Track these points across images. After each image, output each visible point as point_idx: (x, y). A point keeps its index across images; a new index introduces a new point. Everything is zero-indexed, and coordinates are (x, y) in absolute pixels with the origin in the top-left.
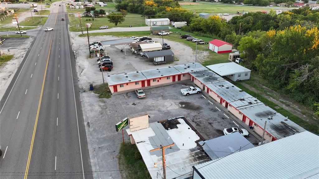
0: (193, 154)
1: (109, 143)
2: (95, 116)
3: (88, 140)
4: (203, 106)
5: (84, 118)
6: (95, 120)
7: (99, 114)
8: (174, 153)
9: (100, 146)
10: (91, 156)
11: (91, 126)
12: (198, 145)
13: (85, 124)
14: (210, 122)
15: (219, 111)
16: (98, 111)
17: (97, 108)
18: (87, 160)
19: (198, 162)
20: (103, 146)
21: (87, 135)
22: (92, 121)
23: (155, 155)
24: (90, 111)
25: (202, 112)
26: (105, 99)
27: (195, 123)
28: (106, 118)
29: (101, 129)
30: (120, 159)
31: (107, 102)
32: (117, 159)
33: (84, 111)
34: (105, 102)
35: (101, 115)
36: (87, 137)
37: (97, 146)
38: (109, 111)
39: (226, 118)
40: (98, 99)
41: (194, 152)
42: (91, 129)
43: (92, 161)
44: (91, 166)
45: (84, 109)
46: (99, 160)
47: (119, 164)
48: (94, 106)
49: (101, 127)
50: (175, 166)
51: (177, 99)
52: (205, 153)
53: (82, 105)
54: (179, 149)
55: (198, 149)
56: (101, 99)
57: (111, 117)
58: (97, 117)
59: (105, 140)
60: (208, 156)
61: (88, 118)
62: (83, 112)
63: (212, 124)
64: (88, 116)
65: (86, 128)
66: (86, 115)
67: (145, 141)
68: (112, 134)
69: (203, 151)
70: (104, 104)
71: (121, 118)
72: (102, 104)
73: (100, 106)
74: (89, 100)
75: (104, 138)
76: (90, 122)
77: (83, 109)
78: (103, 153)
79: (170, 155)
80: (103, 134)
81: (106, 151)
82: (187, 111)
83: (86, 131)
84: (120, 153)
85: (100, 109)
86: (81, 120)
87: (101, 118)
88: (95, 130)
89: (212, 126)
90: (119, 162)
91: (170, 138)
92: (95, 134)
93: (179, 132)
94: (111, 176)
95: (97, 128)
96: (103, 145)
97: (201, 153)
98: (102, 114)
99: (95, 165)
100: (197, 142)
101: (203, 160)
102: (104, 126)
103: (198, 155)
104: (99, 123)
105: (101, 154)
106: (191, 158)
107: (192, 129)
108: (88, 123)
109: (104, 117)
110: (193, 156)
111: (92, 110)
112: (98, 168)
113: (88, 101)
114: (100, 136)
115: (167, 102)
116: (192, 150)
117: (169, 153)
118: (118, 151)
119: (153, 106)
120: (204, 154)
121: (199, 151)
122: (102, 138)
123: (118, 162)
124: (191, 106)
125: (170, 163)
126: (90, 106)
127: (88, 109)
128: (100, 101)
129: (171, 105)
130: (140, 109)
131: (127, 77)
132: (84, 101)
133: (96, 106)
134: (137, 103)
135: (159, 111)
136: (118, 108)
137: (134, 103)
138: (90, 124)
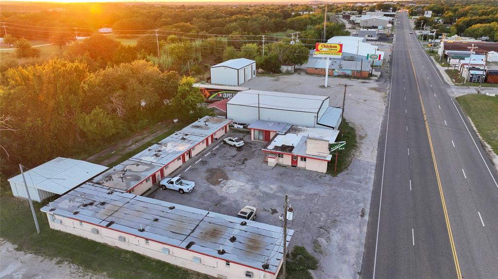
1: (348, 181)
2: (347, 223)
3: (370, 195)
4: (203, 170)
5: (365, 229)
6: (349, 216)
7: (338, 223)
9: (359, 184)
10: (373, 180)
11: (360, 210)
13: (367, 218)
15: (201, 160)
16: (337, 230)
17: (336, 237)
19: (300, 129)
21: (370, 202)
22: (355, 216)
24: (352, 238)
25: (217, 166)
26: (309, 250)
28: (332, 211)
29: (348, 200)
31: (311, 239)
32: (349, 168)
33: (362, 243)
34: (315, 242)
35: (338, 219)
36: (370, 199)
37: (363, 185)
38: (322, 219)
40: (323, 261)
42: (362, 205)
43: (373, 177)
44: (375, 174)
45: (359, 247)
46: (365, 174)
47: (349, 165)
48: (338, 245)
49: (348, 203)
53: (361, 261)
54: (303, 136)
56: (316, 256)
57: (325, 208)
58: (345, 219)
59: (351, 187)
60: (290, 129)
61: (360, 226)
62: (364, 241)
63: (233, 155)
64: (358, 230)
65: (367, 210)
66: (361, 232)
68: (338, 189)
70: (319, 239)
72: (322, 241)
73: (328, 239)
74: (341, 269)
76: (360, 217)
77: (362, 249)
78: (359, 177)
80: (349, 193)
81: (356, 177)
82: (229, 174)
83: (368, 206)
84: (343, 171)
85: (333, 231)
86: (372, 225)
87: (340, 214)
88: (358, 202)
89: (237, 154)
91: (299, 142)
92: (359, 197)
95: (354, 203)
96: (356, 183)
99: (371, 173)
101: (296, 129)
102: (343, 201)
104: (347, 208)
105: (362, 177)
108: (362, 216)
109: (335, 215)
111: (347, 237)
113: (345, 267)
114: (355, 193)
115: (230, 192)
118: (343, 173)
122: (353, 190)
126: (346, 248)
127: (352, 243)
128: (321, 252)
129: (231, 186)
130: (275, 201)
131: (233, 239)
132: (353, 273)
133: (334, 243)
134: (269, 211)
135: (257, 187)
136: (304, 217)
137: (272, 213)
138: (361, 214)
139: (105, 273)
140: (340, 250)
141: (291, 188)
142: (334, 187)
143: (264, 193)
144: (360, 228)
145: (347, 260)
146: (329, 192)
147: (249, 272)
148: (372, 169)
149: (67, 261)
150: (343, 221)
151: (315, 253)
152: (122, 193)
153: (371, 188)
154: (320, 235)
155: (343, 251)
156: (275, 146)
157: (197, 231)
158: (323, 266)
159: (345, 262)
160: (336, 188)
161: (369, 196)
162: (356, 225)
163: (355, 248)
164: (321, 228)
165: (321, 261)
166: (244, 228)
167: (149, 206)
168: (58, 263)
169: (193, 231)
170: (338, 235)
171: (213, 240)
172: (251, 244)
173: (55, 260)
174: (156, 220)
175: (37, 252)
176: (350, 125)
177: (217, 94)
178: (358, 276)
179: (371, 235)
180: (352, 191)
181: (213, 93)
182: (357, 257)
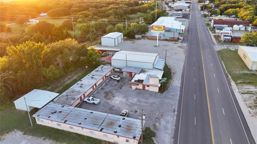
0: (145, 72)
1: (168, 96)
2: (167, 116)
5: (175, 118)
6: (169, 112)
7: (164, 116)
10: (179, 95)
11: (173, 110)
13: (176, 113)
14: (115, 85)
15: (101, 87)
16: (163, 119)
17: (163, 122)
21: (177, 105)
22: (171, 112)
24: (170, 122)
25: (109, 90)
26: (152, 129)
29: (168, 105)
31: (152, 123)
33: (174, 124)
34: (154, 125)
35: (163, 114)
36: (177, 104)
37: (174, 97)
38: (157, 114)
39: (106, 84)
40: (158, 133)
42: (174, 107)
43: (179, 93)
47: (168, 88)
48: (164, 126)
49: (168, 106)
50: (154, 72)
51: (107, 103)
53: (173, 132)
54: (148, 75)
56: (155, 131)
57: (158, 109)
58: (167, 114)
59: (169, 98)
61: (173, 117)
62: (175, 124)
64: (172, 118)
65: (176, 109)
66: (173, 119)
68: (164, 100)
70: (156, 123)
72: (157, 124)
73: (160, 123)
74: (165, 136)
76: (173, 112)
77: (174, 127)
78: (173, 94)
79: (152, 74)
81: (171, 94)
83: (177, 108)
85: (161, 120)
86: (178, 116)
87: (165, 112)
88: (172, 106)
91: (146, 78)
92: (173, 103)
94: (173, 86)
95: (170, 106)
96: (171, 97)
97: (142, 72)
99: (178, 91)
100: (139, 74)
102: (166, 105)
104: (167, 108)
108: (174, 112)
109: (162, 112)
111: (168, 122)
113: (167, 135)
118: (166, 92)
122: (170, 100)
126: (167, 127)
127: (170, 124)
128: (157, 129)
129: (116, 100)
130: (136, 107)
131: (120, 126)
132: (170, 137)
133: (162, 125)
134: (134, 112)
135: (128, 100)
136: (149, 114)
137: (135, 113)
138: (173, 111)
140: (165, 128)
141: (143, 100)
142: (162, 99)
143: (131, 103)
144: (173, 118)
145: (168, 132)
146: (159, 101)
147: (127, 140)
148: (179, 89)
149: (47, 138)
150: (166, 115)
151: (154, 130)
152: (68, 106)
153: (178, 99)
154: (156, 122)
155: (166, 128)
156: (135, 80)
157: (104, 123)
158: (158, 135)
159: (167, 133)
160: (163, 99)
161: (177, 103)
162: (171, 117)
163: (171, 127)
164: (157, 118)
165: (157, 133)
166: (124, 121)
167: (81, 112)
168: (44, 139)
169: (102, 123)
170: (164, 121)
171: (111, 127)
172: (127, 128)
173: (42, 138)
174: (86, 119)
176: (169, 67)
177: (105, 52)
179: (178, 121)
181: (103, 52)
182: (172, 131)
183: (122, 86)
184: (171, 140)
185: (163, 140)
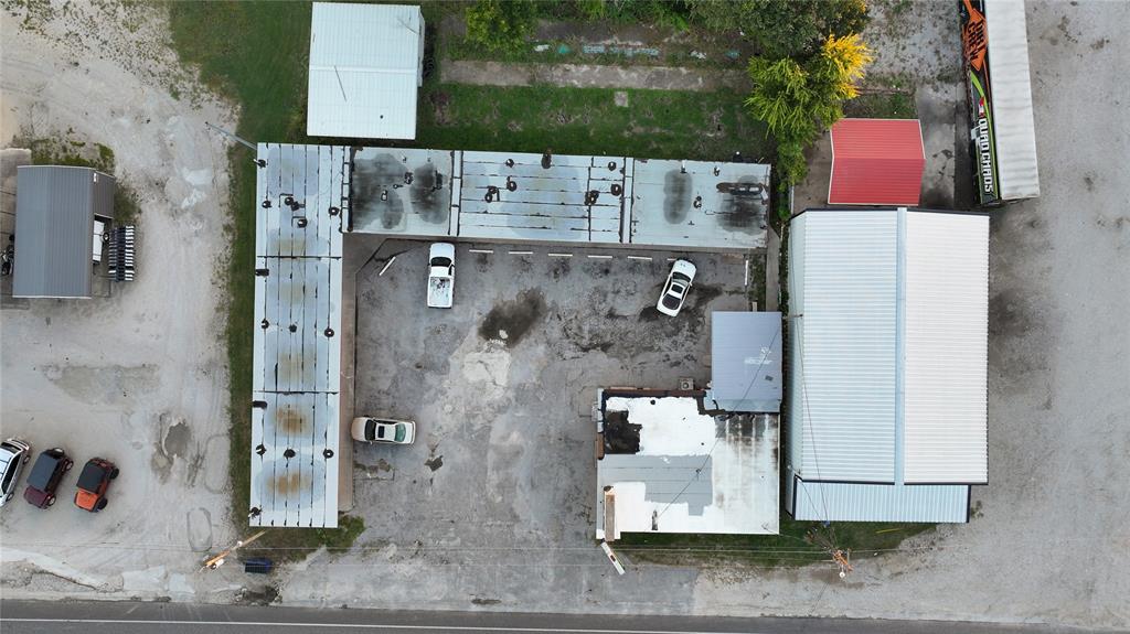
0: (733, 438)
2: (448, 580)
3: (550, 610)
4: (530, 282)
5: (445, 608)
6: (470, 582)
7: (441, 568)
8: (713, 470)
9: (585, 589)
10: (610, 613)
11: (492, 597)
12: (712, 413)
13: (475, 608)
14: (606, 311)
15: (569, 258)
16: (425, 568)
17: (407, 568)
18: (621, 620)
19: (753, 439)
20: (588, 582)
21: (527, 611)
22: (472, 591)
23: (706, 508)
24: (414, 591)
25: (553, 302)
26: (363, 538)
27: (594, 348)
28: (472, 554)
29: (517, 576)
30: (643, 558)
31: (388, 535)
32: (643, 564)
33: (407, 606)
34: (383, 543)
35: (454, 565)
36: (536, 611)
37: (583, 595)
38: (443, 542)
39: (608, 263)
40: (351, 558)
41: (727, 431)
42: (511, 598)
43: (625, 612)
44: (640, 616)
45: (396, 603)
46: (631, 597)
47: (657, 562)
48: (389, 574)
49: (510, 575)
50: (745, 484)
51: (459, 335)
52: (740, 413)
53: (369, 608)
54: (708, 458)
55: (723, 420)
56: (355, 548)
57: (473, 542)
58: (459, 576)
59: (567, 575)
60: (749, 413)
61: (448, 600)
62: (412, 608)
63: (617, 313)
64: (437, 598)
66: (435, 602)
67: (655, 513)
69: (731, 414)
70: (392, 546)
71: (490, 519)
72: (392, 550)
73: (398, 559)
74: (342, 584)
75: (558, 577)
76: (473, 598)
77: (394, 608)
78: (610, 586)
79: (717, 481)
80: (543, 574)
81: (608, 581)
82: (532, 339)
83: (510, 610)
85: (419, 562)
86: (457, 618)
87: (467, 568)
88: (517, 591)
89: (625, 317)
90: (651, 561)
91: (667, 456)
92: (534, 592)
93: (655, 428)
94: (681, 584)
95: (512, 585)
96: (584, 582)
97: (736, 422)
98: (445, 561)
99: (641, 607)
100: (702, 411)
101: (754, 429)
102: (509, 566)
103: (738, 430)
104: (492, 576)
106: (740, 448)
107: (659, 397)
108: (477, 602)
109: (464, 559)
110: (737, 440)
111: (414, 585)
112: (651, 604)
113: (349, 588)
114: (548, 584)
115: (465, 371)
116: (721, 433)
117: (710, 481)
119: (470, 416)
120: (740, 418)
121: (727, 421)
122: (557, 579)
123: (651, 565)
124: (514, 317)
125: (736, 490)
126: (387, 585)
127: (402, 592)
128: (365, 554)
129: (486, 365)
130: (467, 456)
131: (290, 454)
132: (343, 598)
133: (391, 568)
134: (433, 456)
135: (501, 410)
136: (437, 514)
137: (429, 463)
138: (483, 599)
139: (232, 299)
140: (381, 578)
141: (520, 472)
143: (487, 429)
144: (442, 600)
146: (532, 538)
148: (658, 610)
149: (234, 235)
150: (453, 574)
151: (359, 546)
152: (340, 230)
153: (577, 611)
154: (400, 544)
155: (383, 581)
156: (623, 413)
157: (291, 399)
159: (359, 586)
162: (448, 594)
163: (393, 596)
164: (420, 545)
166: (320, 457)
168: (227, 228)
169: (286, 393)
170: (414, 571)
171: (280, 428)
172: (290, 479)
173: (230, 220)
174: (293, 329)
175: (233, 184)
177: (982, 94)
178: (340, 605)
180: (552, 580)
181: (982, 79)
182: (375, 602)
183: (605, 347)
184: (334, 602)
185: (326, 580)
